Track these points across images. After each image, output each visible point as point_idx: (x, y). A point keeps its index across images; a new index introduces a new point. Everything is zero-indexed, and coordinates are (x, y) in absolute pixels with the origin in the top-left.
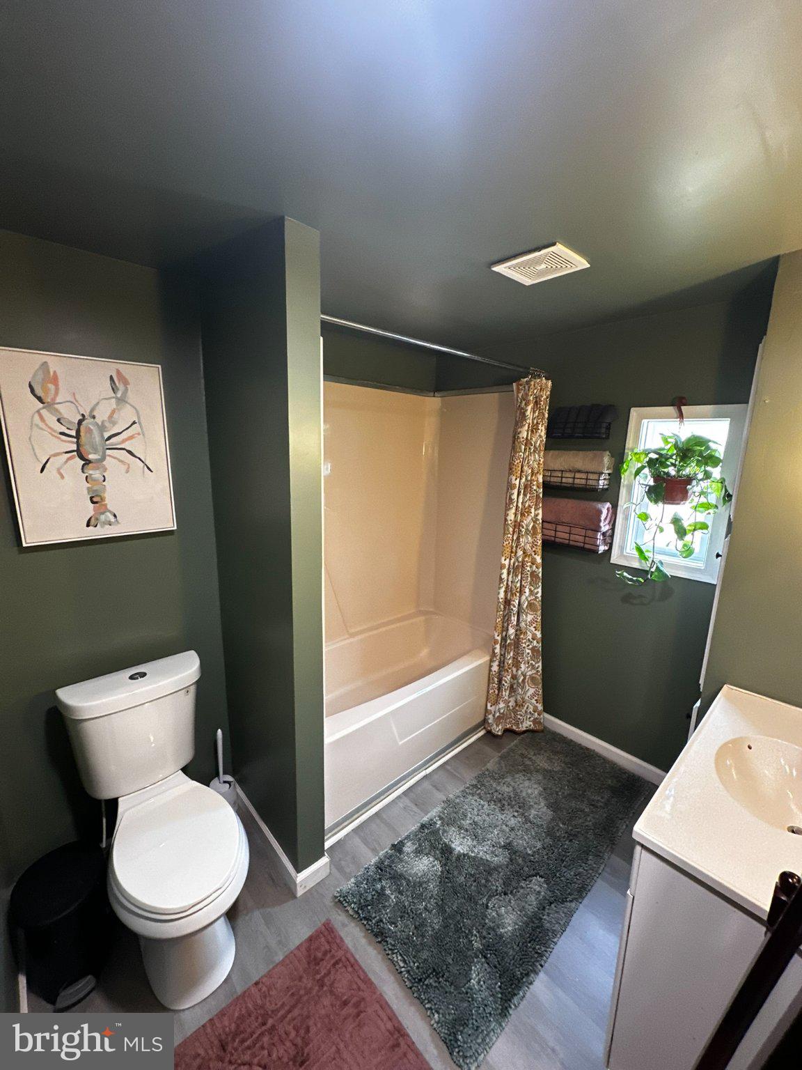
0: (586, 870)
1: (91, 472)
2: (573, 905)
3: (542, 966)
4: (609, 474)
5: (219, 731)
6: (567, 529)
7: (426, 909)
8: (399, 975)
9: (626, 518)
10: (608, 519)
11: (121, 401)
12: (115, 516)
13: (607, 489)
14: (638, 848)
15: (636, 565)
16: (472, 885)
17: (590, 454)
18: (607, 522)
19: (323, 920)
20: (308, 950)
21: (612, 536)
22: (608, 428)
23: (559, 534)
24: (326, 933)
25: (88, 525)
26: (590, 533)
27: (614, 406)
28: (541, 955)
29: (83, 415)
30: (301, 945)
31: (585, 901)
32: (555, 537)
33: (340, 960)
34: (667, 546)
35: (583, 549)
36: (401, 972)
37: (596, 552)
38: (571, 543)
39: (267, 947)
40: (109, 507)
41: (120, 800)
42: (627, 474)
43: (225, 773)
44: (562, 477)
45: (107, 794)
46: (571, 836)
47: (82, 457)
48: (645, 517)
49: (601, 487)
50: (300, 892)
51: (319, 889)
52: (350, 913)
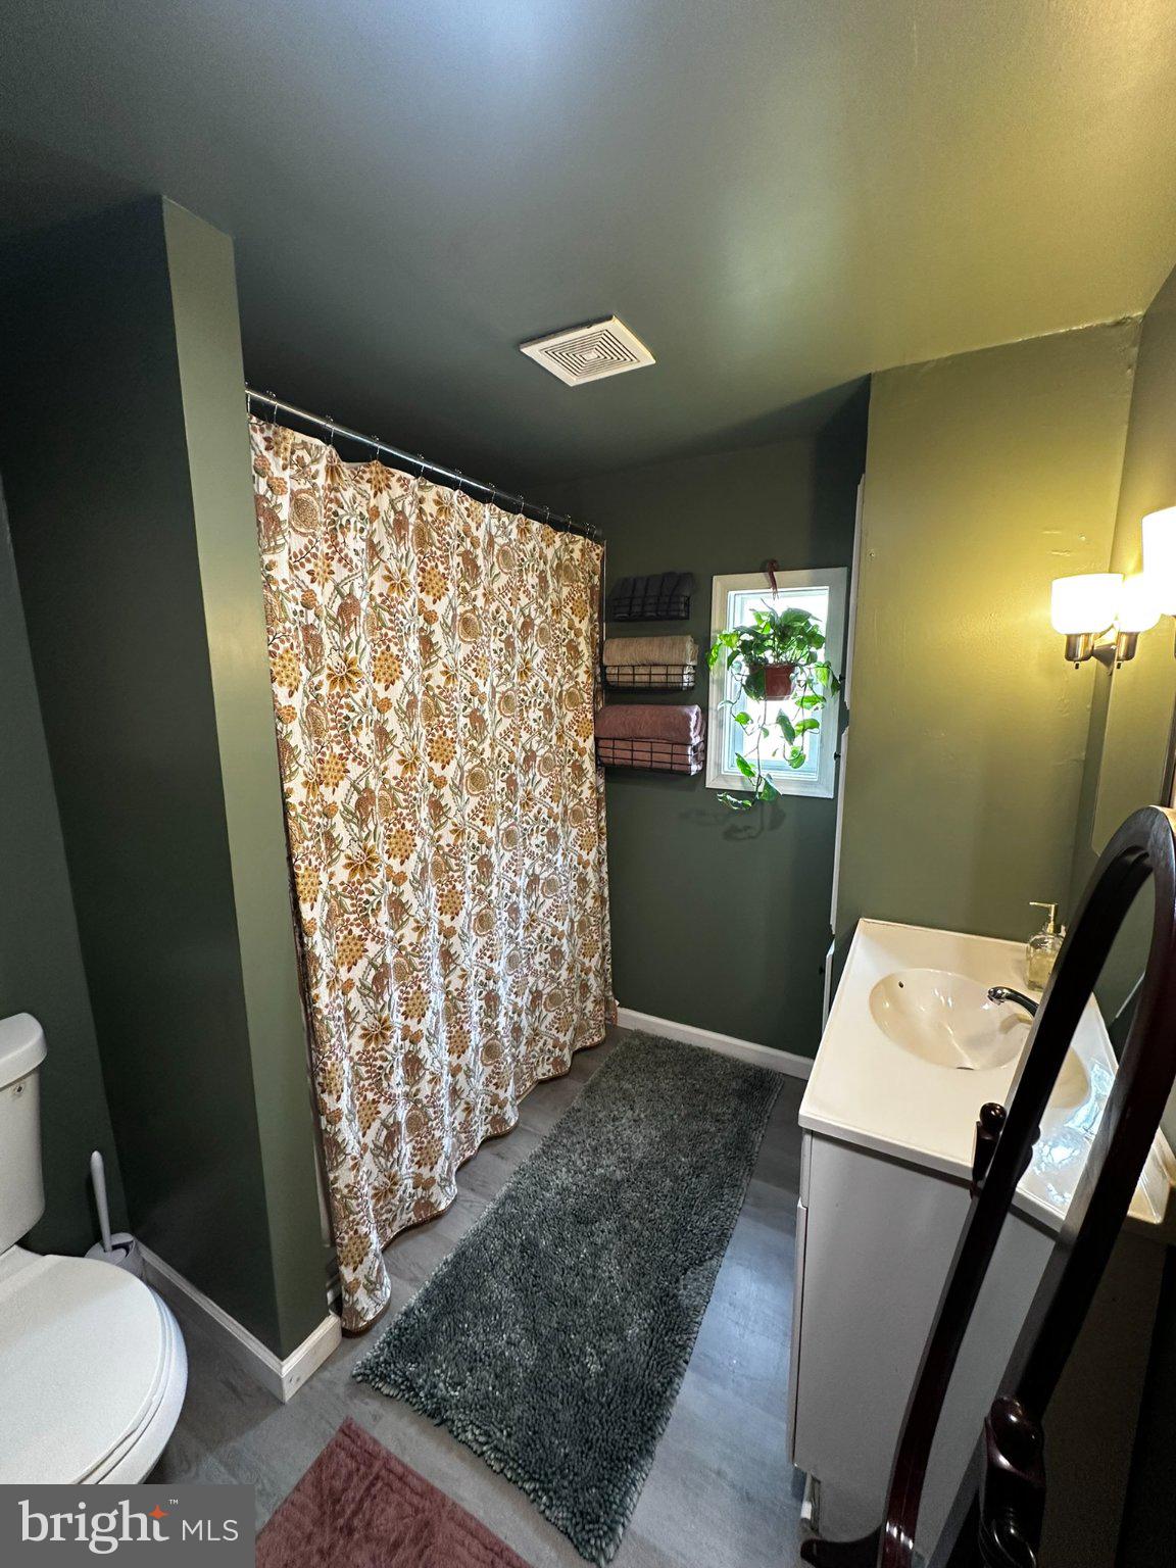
0: (723, 1210)
2: (714, 1262)
3: (687, 1362)
4: (694, 667)
5: (96, 1156)
6: (647, 747)
7: (509, 1342)
8: (480, 1460)
9: (720, 725)
10: (698, 727)
13: (693, 687)
14: (807, 1138)
15: (738, 786)
16: (573, 1282)
17: (668, 640)
18: (697, 732)
19: (338, 1423)
20: (317, 1483)
21: (705, 751)
22: (687, 605)
23: (637, 755)
24: (347, 1442)
26: (677, 749)
27: (690, 574)
28: (683, 1348)
30: (302, 1480)
31: (728, 1252)
32: (632, 759)
33: (378, 1477)
34: (774, 755)
35: (671, 771)
37: (687, 774)
38: (654, 765)
42: (716, 663)
43: (113, 1232)
44: (634, 674)
46: (697, 1170)
48: (745, 718)
49: (685, 684)
50: (289, 1392)
51: (326, 1375)
52: (386, 1390)
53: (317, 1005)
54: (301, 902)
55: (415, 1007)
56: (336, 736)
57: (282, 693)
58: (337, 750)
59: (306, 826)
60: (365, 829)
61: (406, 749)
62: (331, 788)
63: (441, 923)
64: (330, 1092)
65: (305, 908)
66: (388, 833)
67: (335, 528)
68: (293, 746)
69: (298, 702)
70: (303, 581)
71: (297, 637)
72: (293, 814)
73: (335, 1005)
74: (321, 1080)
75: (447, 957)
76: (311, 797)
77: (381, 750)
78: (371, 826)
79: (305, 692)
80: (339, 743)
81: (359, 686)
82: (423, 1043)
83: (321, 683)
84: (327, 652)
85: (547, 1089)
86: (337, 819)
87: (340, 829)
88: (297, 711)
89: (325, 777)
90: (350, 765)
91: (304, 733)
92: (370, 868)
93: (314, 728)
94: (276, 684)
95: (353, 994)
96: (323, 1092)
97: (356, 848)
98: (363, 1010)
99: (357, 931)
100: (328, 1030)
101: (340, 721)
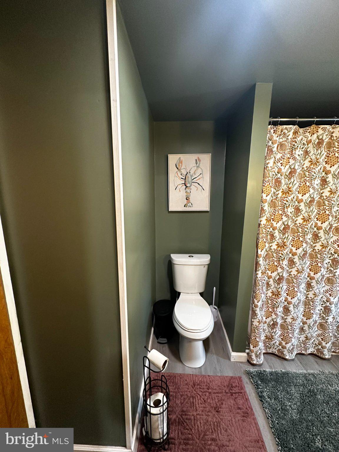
1: (187, 190)
5: (215, 288)
7: (290, 406)
8: (267, 419)
11: (198, 167)
12: (192, 204)
19: (239, 375)
20: (230, 380)
24: (239, 380)
25: (185, 206)
29: (187, 172)
30: (228, 376)
33: (241, 393)
36: (268, 418)
39: (215, 368)
40: (191, 202)
41: (181, 293)
43: (214, 305)
47: (185, 185)
50: (232, 360)
51: (241, 364)
52: (252, 381)
53: (257, 276)
54: (258, 249)
55: (291, 293)
56: (281, 209)
57: (264, 196)
58: (280, 212)
59: (264, 230)
60: (284, 236)
62: (276, 223)
63: (309, 274)
64: (256, 299)
65: (259, 251)
66: (293, 239)
67: (293, 148)
68: (264, 209)
69: (269, 198)
70: (279, 166)
71: (272, 181)
72: (261, 226)
73: (263, 279)
74: (255, 295)
75: (309, 286)
76: (268, 223)
77: (296, 215)
78: (287, 236)
79: (272, 196)
80: (281, 210)
81: (291, 195)
82: (291, 306)
83: (279, 194)
84: (283, 185)
86: (276, 231)
87: (276, 234)
88: (268, 200)
89: (275, 219)
90: (283, 217)
91: (269, 206)
92: (283, 247)
93: (273, 204)
94: (263, 194)
95: (271, 280)
96: (255, 298)
97: (280, 241)
98: (273, 286)
99: (276, 264)
100: (259, 283)
101: (283, 204)
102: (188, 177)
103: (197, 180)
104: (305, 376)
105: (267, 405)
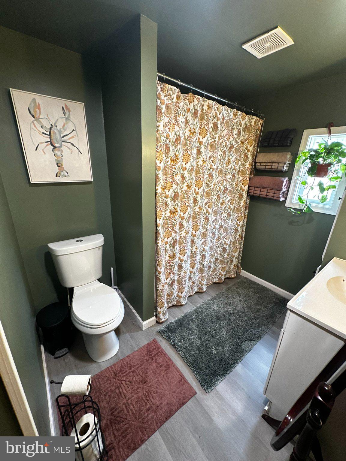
0: (261, 331)
1: (56, 152)
2: (255, 342)
3: (240, 361)
4: (289, 164)
5: (112, 268)
6: (266, 190)
7: (194, 338)
8: (182, 359)
9: (295, 185)
10: (286, 185)
11: (68, 119)
12: (67, 173)
13: (287, 171)
14: (289, 312)
15: (297, 207)
16: (213, 332)
17: (281, 154)
18: (286, 187)
19: (153, 339)
20: (147, 348)
21: (287, 194)
22: (291, 141)
23: (262, 193)
24: (154, 343)
25: (56, 176)
26: (277, 192)
27: (295, 129)
28: (240, 358)
29: (52, 125)
30: (144, 346)
31: (260, 341)
32: (260, 194)
33: (159, 352)
34: (314, 197)
35: (273, 199)
36: (183, 358)
37: (279, 201)
38: (267, 197)
39: (132, 345)
40: (65, 169)
41: (74, 288)
42: (298, 163)
43: (114, 285)
44: (266, 166)
45: (69, 285)
46: (255, 318)
47: (52, 145)
48: (305, 183)
49: (284, 170)
50: (144, 328)
51: (151, 328)
52: (164, 337)
53: (158, 245)
54: (157, 218)
55: (183, 253)
56: (171, 176)
57: (158, 162)
58: (171, 180)
59: (160, 199)
60: (175, 203)
61: (189, 182)
62: (168, 191)
63: (192, 233)
64: (159, 267)
65: (158, 220)
66: (181, 205)
67: (177, 115)
68: (159, 177)
69: (162, 165)
70: (167, 131)
71: (163, 147)
72: (158, 195)
73: (163, 246)
74: (157, 263)
75: (193, 242)
76: (162, 192)
77: (182, 182)
78: (177, 202)
79: (164, 163)
80: (171, 178)
81: (178, 163)
82: (183, 262)
83: (168, 161)
84: (171, 152)
85: (216, 285)
86: (169, 199)
87: (169, 202)
88: (161, 168)
89: (167, 187)
90: (174, 185)
91: (162, 174)
92: (175, 213)
93: (165, 174)
94: (157, 160)
95: (168, 245)
96: (158, 266)
97: (172, 208)
98: (170, 250)
99: (170, 230)
100: (160, 252)
101: (172, 172)
102: (55, 133)
103: (69, 139)
104: (196, 311)
105: (180, 349)
